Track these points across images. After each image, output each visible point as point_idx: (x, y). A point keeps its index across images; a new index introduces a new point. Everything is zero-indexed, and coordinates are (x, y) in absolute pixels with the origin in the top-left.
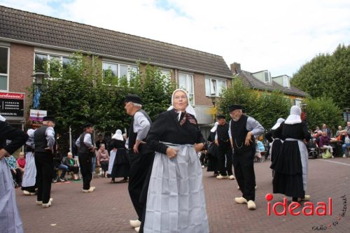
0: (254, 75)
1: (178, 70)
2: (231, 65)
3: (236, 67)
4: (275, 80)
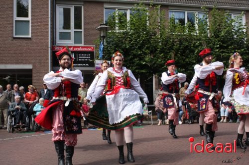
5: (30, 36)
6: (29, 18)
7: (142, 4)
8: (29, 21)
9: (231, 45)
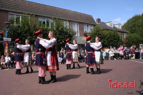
0: (106, 24)
1: (72, 21)
2: (97, 19)
3: (99, 20)
4: (115, 26)
7: (27, 14)
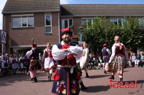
5: (51, 33)
6: (51, 26)
7: (98, 17)
8: (51, 27)
9: (139, 32)
